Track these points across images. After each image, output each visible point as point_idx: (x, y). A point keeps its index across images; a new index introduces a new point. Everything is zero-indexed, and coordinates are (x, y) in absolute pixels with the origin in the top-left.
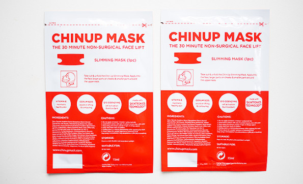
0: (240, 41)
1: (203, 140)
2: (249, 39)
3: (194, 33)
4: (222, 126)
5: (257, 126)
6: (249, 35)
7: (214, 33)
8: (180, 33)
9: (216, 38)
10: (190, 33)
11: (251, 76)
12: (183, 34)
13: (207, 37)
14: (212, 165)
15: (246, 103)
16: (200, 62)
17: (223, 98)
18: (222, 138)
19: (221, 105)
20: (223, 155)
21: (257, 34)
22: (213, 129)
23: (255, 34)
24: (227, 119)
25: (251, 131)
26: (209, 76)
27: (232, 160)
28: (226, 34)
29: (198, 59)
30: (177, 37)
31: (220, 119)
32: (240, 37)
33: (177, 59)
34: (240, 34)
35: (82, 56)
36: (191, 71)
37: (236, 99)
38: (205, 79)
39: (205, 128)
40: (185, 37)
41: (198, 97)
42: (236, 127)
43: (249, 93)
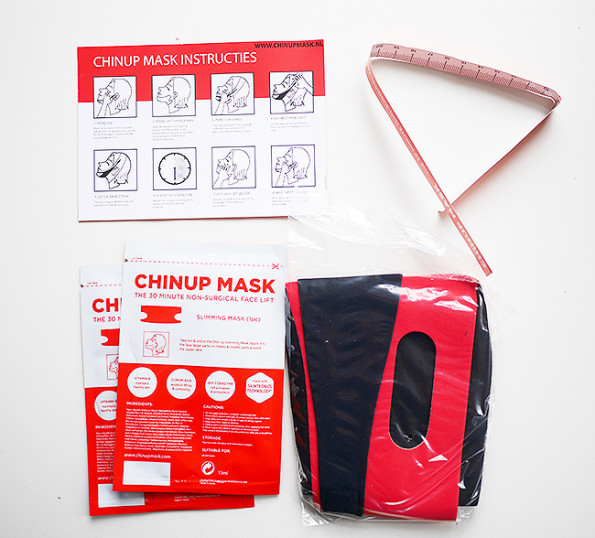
0: (241, 291)
1: (179, 442)
2: (255, 289)
3: (172, 277)
4: (210, 422)
5: (264, 423)
6: (255, 283)
7: (202, 279)
8: (151, 277)
9: (205, 285)
10: (165, 277)
11: (256, 346)
12: (155, 278)
13: (191, 284)
14: (192, 484)
15: (247, 387)
16: (180, 322)
17: (213, 378)
18: (210, 440)
19: (208, 388)
20: (211, 468)
21: (268, 282)
22: (197, 425)
23: (265, 281)
24: (219, 410)
25: (254, 431)
26: (192, 343)
27: (224, 475)
28: (220, 280)
29: (177, 317)
30: (146, 281)
31: (208, 410)
32: (241, 285)
33: (144, 316)
34: (241, 281)
35: (178, 310)
36: (166, 335)
37: (231, 380)
38: (185, 347)
39: (184, 423)
40: (158, 282)
41: (174, 375)
42: (231, 423)
43: (252, 372)
